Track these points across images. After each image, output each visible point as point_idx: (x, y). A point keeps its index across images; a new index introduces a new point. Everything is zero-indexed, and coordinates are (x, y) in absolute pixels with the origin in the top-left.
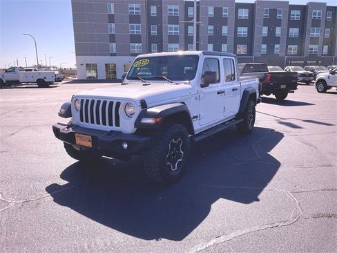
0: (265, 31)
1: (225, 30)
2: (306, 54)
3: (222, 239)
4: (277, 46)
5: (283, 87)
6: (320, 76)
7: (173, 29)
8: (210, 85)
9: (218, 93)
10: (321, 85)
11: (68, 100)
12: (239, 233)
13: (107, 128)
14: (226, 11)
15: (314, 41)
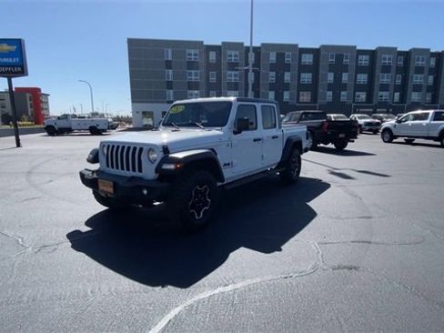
0: (331, 77)
1: (287, 77)
2: (375, 101)
3: (230, 288)
4: (343, 93)
5: (341, 136)
6: (385, 125)
7: (231, 76)
8: (243, 132)
9: (255, 140)
10: (387, 135)
11: (97, 146)
12: (249, 281)
13: (130, 173)
14: (288, 56)
15: (384, 87)
